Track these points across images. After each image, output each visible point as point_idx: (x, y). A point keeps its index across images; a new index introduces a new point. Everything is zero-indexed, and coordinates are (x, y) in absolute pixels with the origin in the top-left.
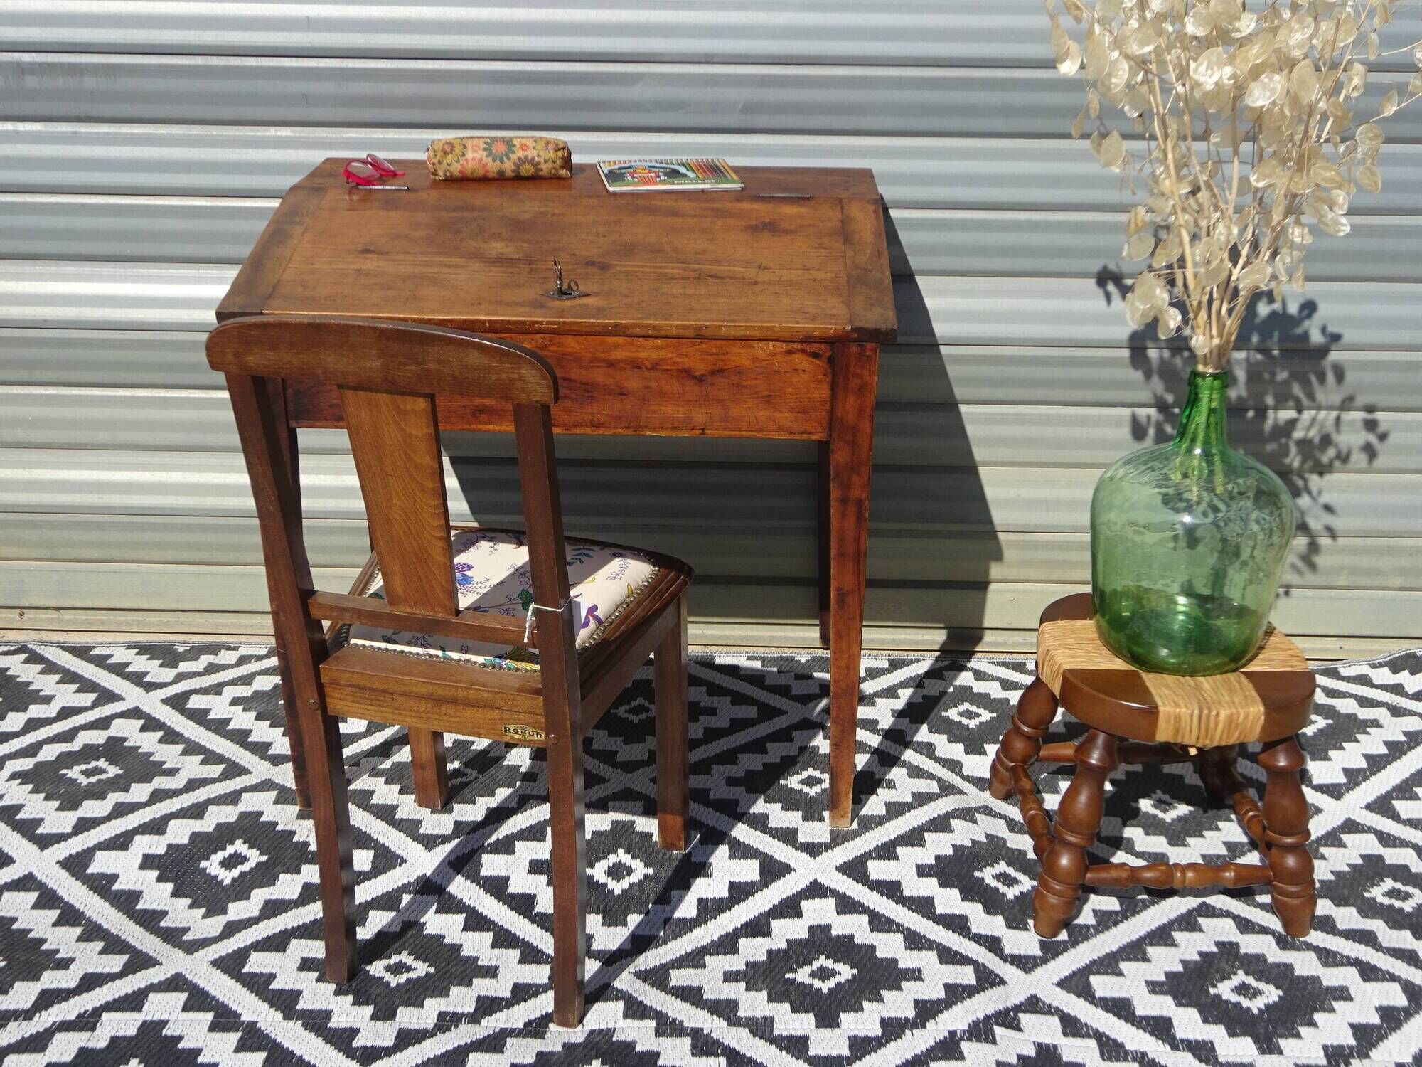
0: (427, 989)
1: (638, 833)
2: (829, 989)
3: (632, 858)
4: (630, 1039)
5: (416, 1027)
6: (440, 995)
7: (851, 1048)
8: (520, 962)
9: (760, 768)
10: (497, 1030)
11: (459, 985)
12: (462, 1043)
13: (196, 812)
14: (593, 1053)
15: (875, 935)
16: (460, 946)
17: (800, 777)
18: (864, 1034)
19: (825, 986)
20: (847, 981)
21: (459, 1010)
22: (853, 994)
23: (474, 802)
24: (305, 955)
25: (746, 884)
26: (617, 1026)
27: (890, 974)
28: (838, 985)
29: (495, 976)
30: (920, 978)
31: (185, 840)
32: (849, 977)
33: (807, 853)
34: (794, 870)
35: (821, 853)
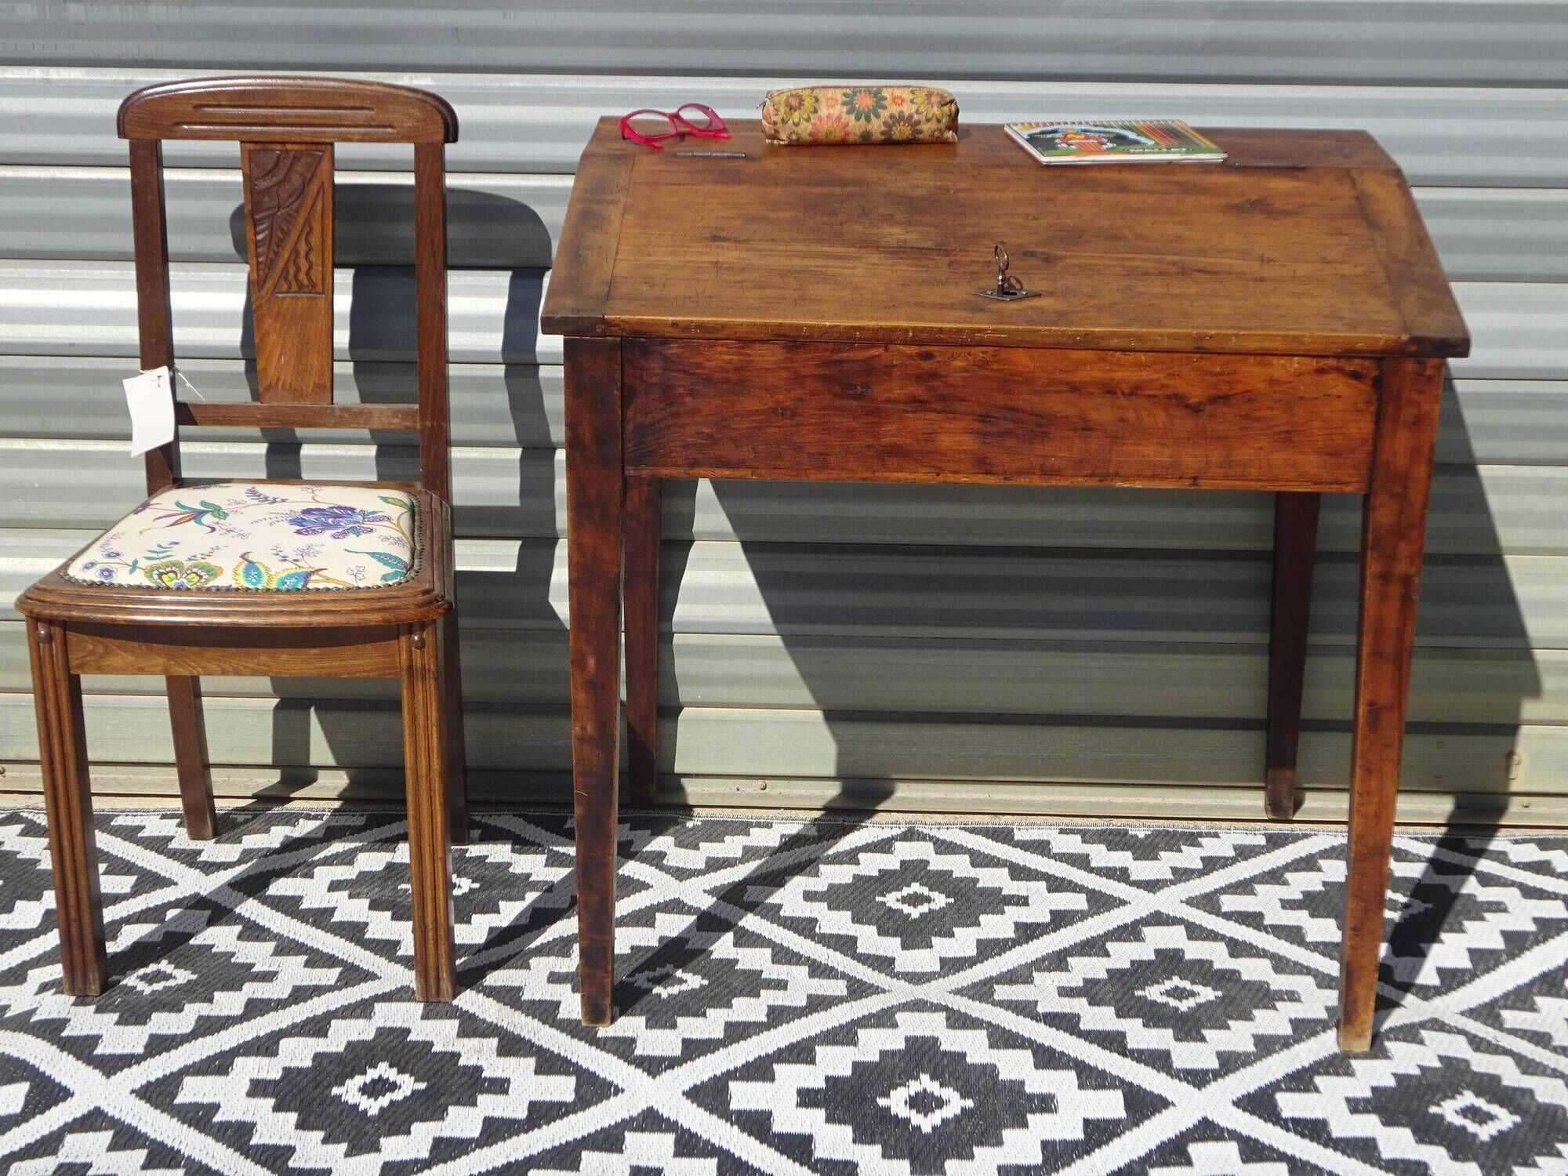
1: (945, 1053)
3: (941, 1085)
9: (1103, 975)
13: (317, 1027)
23: (704, 1015)
25: (1108, 1122)
31: (307, 1063)
33: (1189, 1083)
34: (1173, 1104)
35: (1208, 1082)
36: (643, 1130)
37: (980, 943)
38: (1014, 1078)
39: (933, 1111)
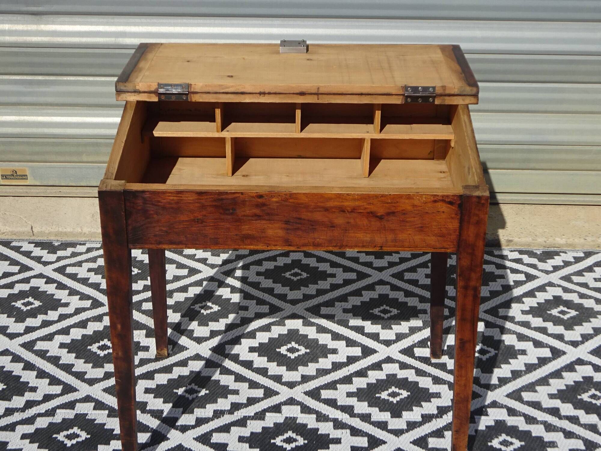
0: (206, 400)
1: (301, 335)
2: (397, 401)
3: (299, 345)
4: (304, 422)
5: (204, 417)
6: (213, 403)
7: (407, 426)
8: (249, 388)
9: (359, 304)
10: (242, 417)
11: (221, 397)
12: (227, 423)
13: (83, 324)
14: (288, 428)
15: (418, 377)
16: (219, 381)
17: (379, 309)
18: (414, 420)
19: (395, 400)
20: (405, 398)
21: (223, 409)
22: (408, 403)
23: (218, 321)
24: (146, 387)
25: (355, 357)
26: (298, 416)
27: (426, 395)
28: (401, 399)
29: (238, 394)
30: (440, 397)
31: (80, 338)
32: (406, 396)
33: (384, 345)
34: (378, 352)
35: (391, 345)
36: (195, 360)
37: (318, 290)
38: (324, 343)
39: (295, 352)
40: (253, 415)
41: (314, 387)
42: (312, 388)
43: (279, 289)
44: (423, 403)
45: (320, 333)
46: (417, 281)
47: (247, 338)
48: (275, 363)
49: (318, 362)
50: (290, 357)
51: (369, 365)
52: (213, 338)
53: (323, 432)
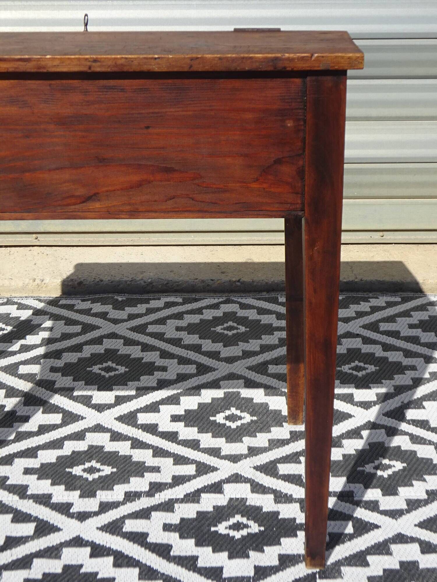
0: (114, 480)
1: (243, 398)
2: (389, 475)
3: (241, 412)
4: (258, 504)
5: (111, 500)
6: (124, 483)
7: (408, 505)
8: (174, 464)
10: (167, 500)
11: (135, 476)
12: (145, 507)
14: (235, 511)
15: (415, 445)
16: (131, 456)
17: (350, 366)
18: (416, 498)
19: (385, 474)
20: (399, 470)
21: (138, 490)
22: (405, 477)
24: (26, 466)
26: (248, 497)
27: (429, 466)
28: (394, 472)
29: (160, 472)
32: (401, 468)
33: (362, 407)
34: (354, 416)
35: (371, 407)
36: (95, 432)
37: (262, 346)
38: (276, 409)
39: (237, 421)
40: (182, 497)
41: (268, 461)
42: (265, 462)
43: (208, 345)
44: (426, 477)
45: (269, 396)
46: (398, 332)
47: (167, 404)
48: (210, 435)
49: (270, 431)
50: (230, 427)
51: (343, 434)
52: (119, 405)
53: (286, 516)
